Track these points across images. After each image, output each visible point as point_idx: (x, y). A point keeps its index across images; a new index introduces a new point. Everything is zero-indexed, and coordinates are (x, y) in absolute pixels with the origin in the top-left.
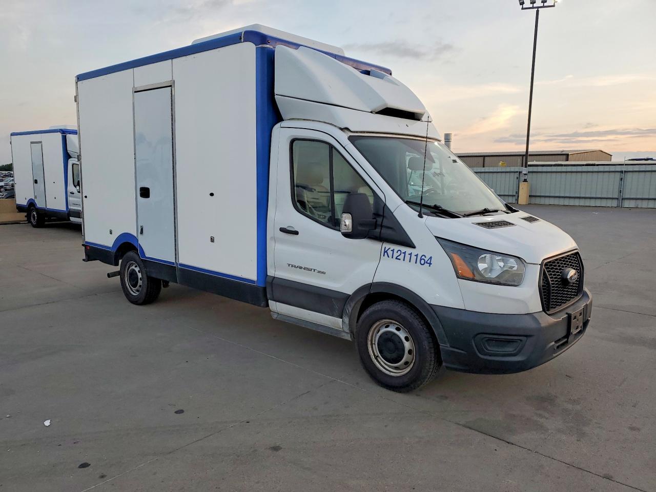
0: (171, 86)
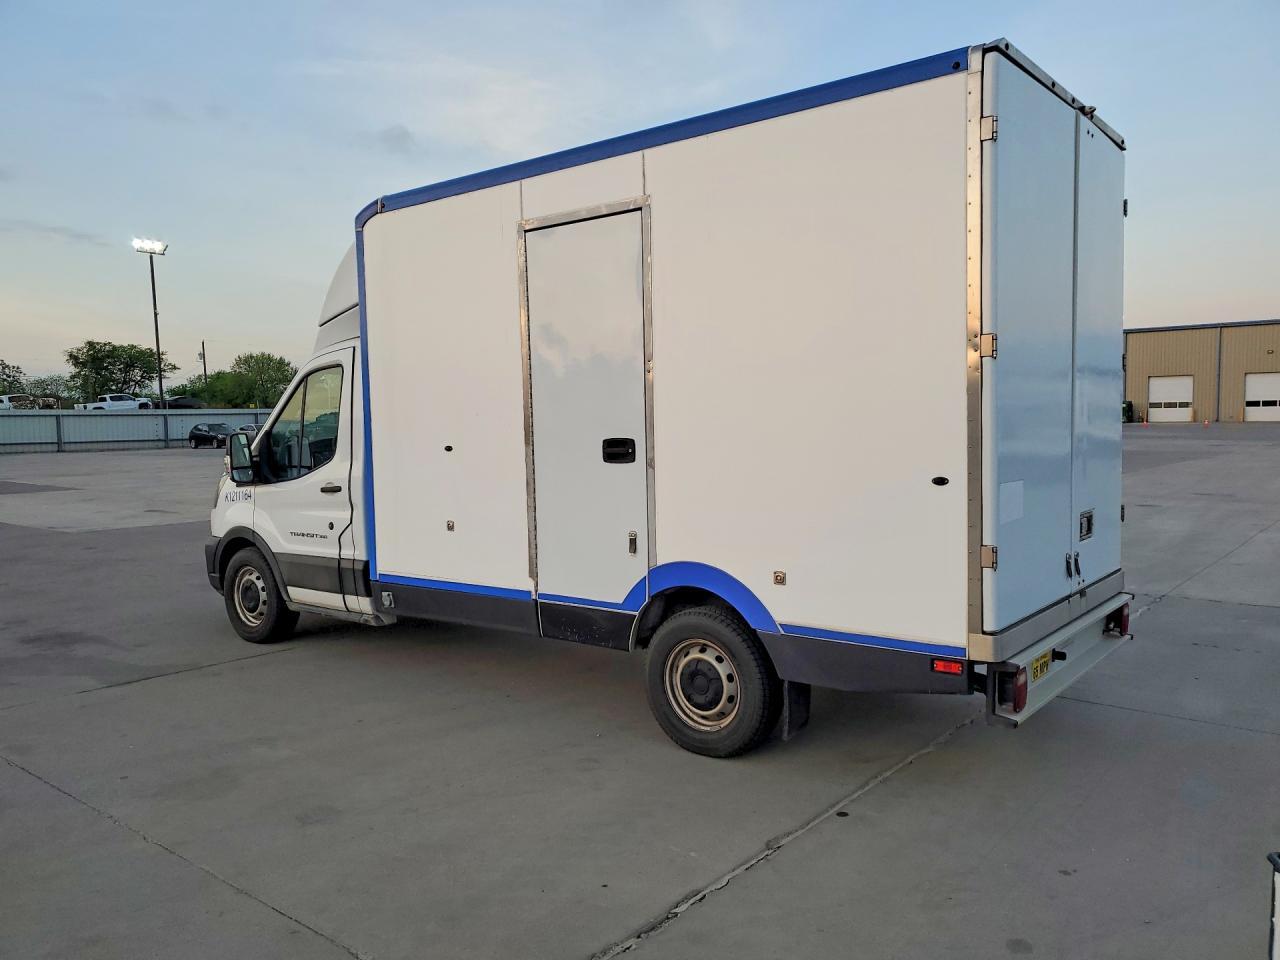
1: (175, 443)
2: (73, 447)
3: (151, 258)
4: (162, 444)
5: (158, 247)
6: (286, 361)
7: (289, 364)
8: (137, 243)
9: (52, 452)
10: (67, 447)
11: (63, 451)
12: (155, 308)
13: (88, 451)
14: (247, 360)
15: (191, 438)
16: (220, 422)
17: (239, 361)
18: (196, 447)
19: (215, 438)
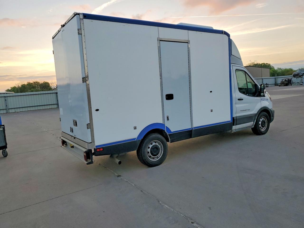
0: (188, 43)
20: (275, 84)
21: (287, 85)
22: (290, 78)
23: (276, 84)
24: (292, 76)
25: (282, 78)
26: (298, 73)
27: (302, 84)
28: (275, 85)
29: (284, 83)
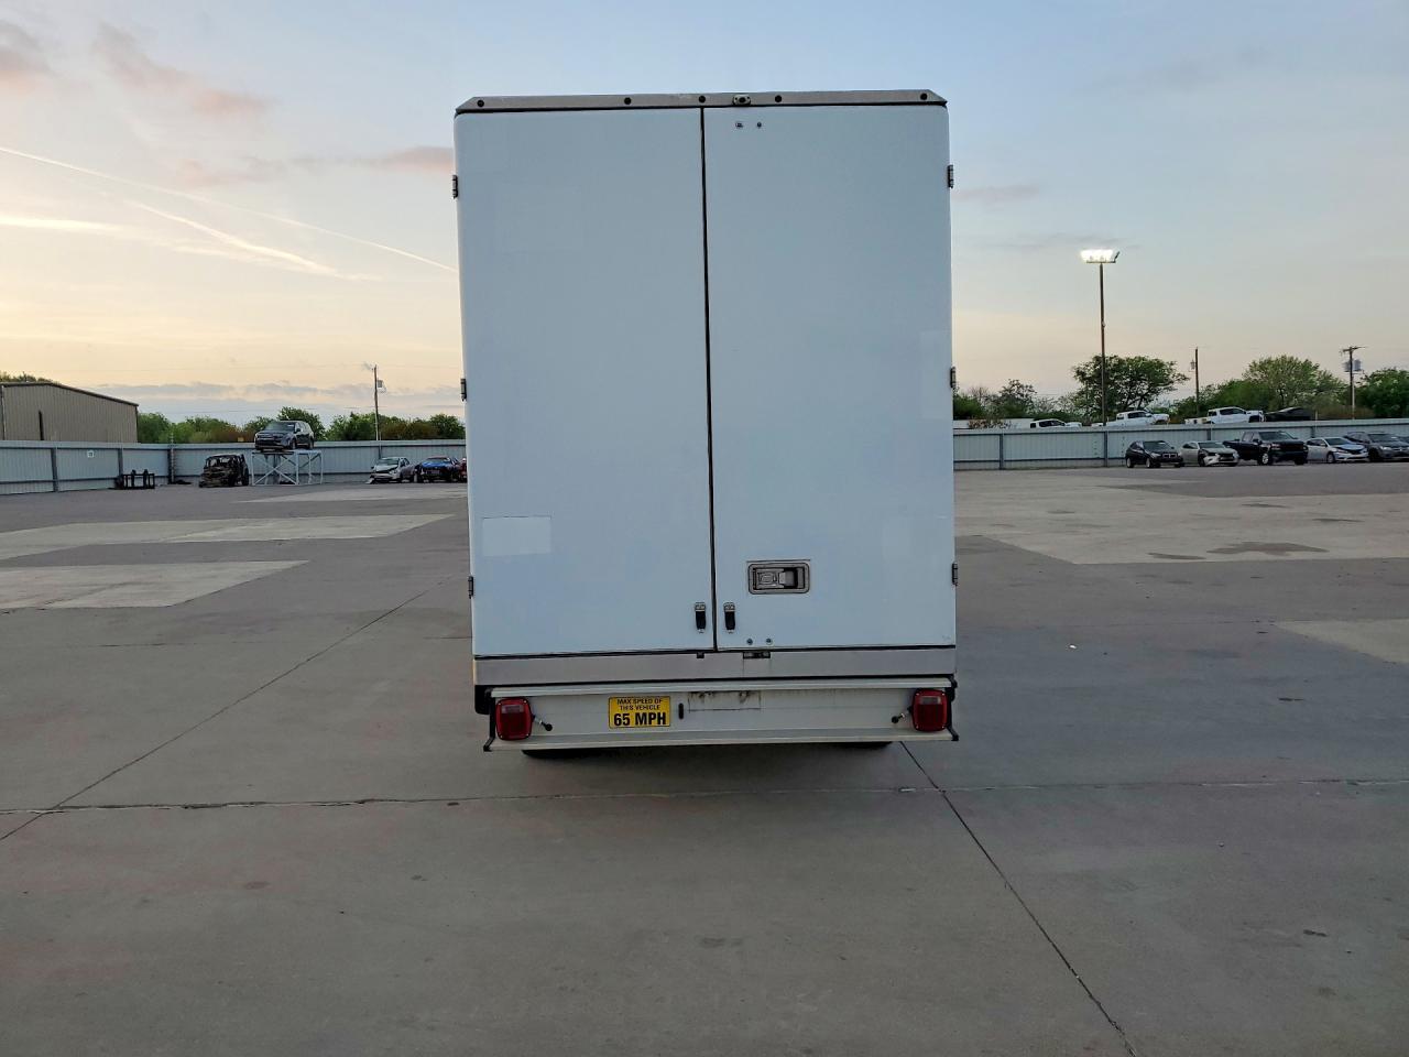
1: (1115, 462)
2: (1013, 465)
3: (1101, 267)
4: (1100, 463)
5: (1108, 254)
6: (1313, 365)
7: (1316, 368)
8: (1086, 255)
9: (995, 469)
10: (1007, 465)
11: (1004, 469)
12: (1102, 320)
13: (1027, 469)
14: (1263, 366)
15: (1128, 456)
16: (1156, 439)
17: (1254, 367)
18: (1131, 467)
19: (1148, 456)
20: (169, 477)
21: (230, 482)
22: (238, 454)
23: (175, 477)
24: (253, 445)
25: (208, 452)
26: (276, 437)
27: (290, 483)
28: (170, 482)
29: (220, 475)
